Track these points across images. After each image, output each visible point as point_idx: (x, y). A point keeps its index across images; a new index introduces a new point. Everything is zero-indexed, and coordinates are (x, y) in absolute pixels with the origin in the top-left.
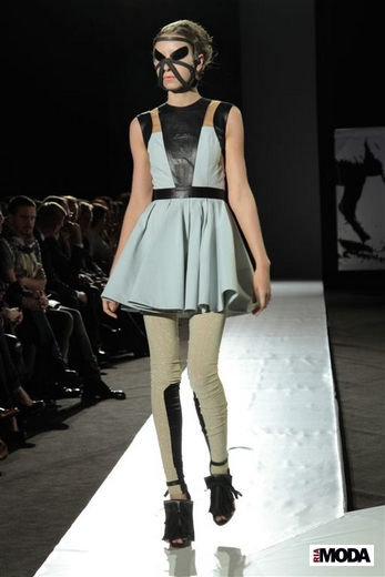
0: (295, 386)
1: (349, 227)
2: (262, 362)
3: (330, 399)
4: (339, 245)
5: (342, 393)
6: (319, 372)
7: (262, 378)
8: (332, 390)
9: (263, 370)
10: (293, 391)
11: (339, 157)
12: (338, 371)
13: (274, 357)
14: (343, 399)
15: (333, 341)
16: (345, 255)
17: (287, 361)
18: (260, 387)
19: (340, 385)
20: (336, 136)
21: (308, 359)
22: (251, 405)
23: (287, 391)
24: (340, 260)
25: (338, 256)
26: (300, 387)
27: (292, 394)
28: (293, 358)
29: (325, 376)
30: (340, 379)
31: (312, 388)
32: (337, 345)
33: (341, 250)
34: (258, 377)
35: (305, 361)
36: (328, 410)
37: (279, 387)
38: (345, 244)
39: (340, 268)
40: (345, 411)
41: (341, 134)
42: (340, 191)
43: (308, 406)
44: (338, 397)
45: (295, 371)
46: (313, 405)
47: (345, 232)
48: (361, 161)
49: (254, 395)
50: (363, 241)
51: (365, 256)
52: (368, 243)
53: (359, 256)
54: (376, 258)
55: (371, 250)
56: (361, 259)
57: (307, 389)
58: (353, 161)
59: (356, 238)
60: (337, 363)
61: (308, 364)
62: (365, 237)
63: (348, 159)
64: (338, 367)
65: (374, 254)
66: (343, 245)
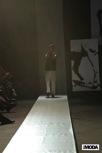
0: (59, 134)
1: (76, 75)
2: (47, 126)
3: (72, 139)
4: (73, 82)
5: (76, 136)
6: (68, 129)
7: (47, 131)
8: (73, 135)
9: (47, 128)
10: (59, 136)
11: (72, 50)
12: (74, 128)
13: (51, 123)
14: (77, 138)
15: (72, 117)
16: (75, 86)
17: (56, 125)
18: (46, 135)
19: (75, 133)
20: (71, 43)
21: (63, 124)
22: (43, 142)
23: (56, 136)
24: (73, 88)
25: (72, 86)
26: (61, 134)
27: (58, 137)
28: (58, 124)
29: (70, 130)
30: (75, 131)
31: (65, 135)
32: (74, 118)
33: (73, 84)
34: (46, 131)
35: (62, 125)
36: (72, 142)
37: (53, 135)
38: (75, 81)
39: (73, 90)
40: (78, 143)
41: (72, 42)
42: (73, 62)
43: (65, 141)
44: (75, 138)
45: (59, 128)
46: (66, 141)
47: (75, 77)
48: (80, 51)
49: (44, 138)
50: (82, 80)
51: (82, 86)
52: (83, 81)
53: (80, 86)
54: (86, 86)
55: (84, 84)
56: (81, 87)
57: (63, 135)
58: (77, 52)
59: (79, 80)
60: (74, 125)
61: (64, 126)
62: (82, 79)
63: (75, 51)
64: (74, 127)
65: (86, 85)
66: (74, 82)
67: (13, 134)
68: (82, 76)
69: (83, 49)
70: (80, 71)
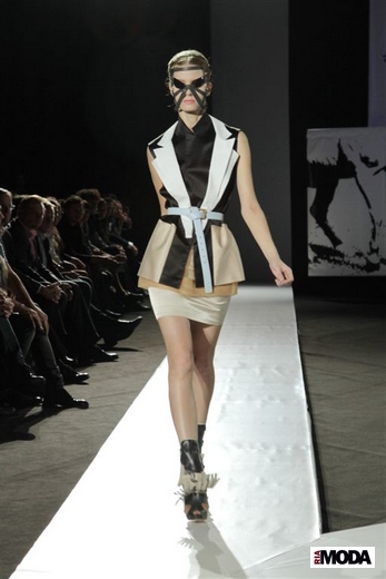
0: (266, 398)
1: (320, 231)
2: (231, 372)
3: (302, 412)
4: (309, 249)
5: (314, 406)
6: (290, 383)
7: (231, 389)
8: (305, 402)
9: (232, 380)
10: (264, 403)
11: (311, 158)
12: (310, 382)
13: (243, 366)
14: (315, 412)
15: (304, 351)
16: (315, 260)
17: (257, 371)
18: (229, 398)
19: (312, 397)
20: (309, 136)
21: (278, 369)
22: (220, 418)
23: (258, 403)
24: (310, 266)
25: (308, 261)
26: (271, 398)
27: (263, 406)
28: (263, 368)
29: (297, 387)
30: (312, 390)
31: (283, 400)
32: (309, 354)
33: (311, 255)
34: (227, 388)
35: (275, 372)
36: (301, 423)
37: (250, 399)
38: (316, 248)
39: (310, 274)
40: (317, 424)
41: (313, 134)
42: (312, 193)
43: (280, 419)
44: (310, 409)
45: (266, 381)
46: (285, 418)
47: (316, 236)
48: (334, 163)
49: (224, 407)
50: (335, 246)
51: (336, 262)
52: (339, 248)
53: (330, 261)
54: (348, 264)
55: (342, 255)
56: (331, 265)
57: (278, 401)
58: (326, 163)
59: (327, 243)
60: (308, 373)
61: (280, 374)
62: (336, 241)
63: (320, 161)
64: (309, 378)
65: (346, 259)
66: (313, 250)
67: (136, 392)
68: (338, 234)
69: (342, 156)
70: (332, 218)
